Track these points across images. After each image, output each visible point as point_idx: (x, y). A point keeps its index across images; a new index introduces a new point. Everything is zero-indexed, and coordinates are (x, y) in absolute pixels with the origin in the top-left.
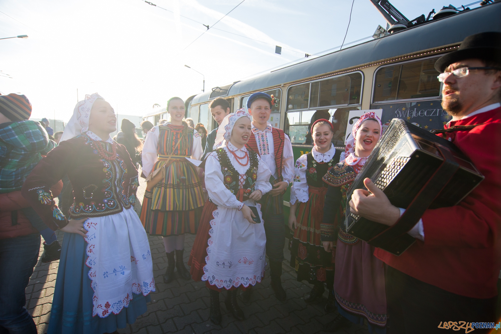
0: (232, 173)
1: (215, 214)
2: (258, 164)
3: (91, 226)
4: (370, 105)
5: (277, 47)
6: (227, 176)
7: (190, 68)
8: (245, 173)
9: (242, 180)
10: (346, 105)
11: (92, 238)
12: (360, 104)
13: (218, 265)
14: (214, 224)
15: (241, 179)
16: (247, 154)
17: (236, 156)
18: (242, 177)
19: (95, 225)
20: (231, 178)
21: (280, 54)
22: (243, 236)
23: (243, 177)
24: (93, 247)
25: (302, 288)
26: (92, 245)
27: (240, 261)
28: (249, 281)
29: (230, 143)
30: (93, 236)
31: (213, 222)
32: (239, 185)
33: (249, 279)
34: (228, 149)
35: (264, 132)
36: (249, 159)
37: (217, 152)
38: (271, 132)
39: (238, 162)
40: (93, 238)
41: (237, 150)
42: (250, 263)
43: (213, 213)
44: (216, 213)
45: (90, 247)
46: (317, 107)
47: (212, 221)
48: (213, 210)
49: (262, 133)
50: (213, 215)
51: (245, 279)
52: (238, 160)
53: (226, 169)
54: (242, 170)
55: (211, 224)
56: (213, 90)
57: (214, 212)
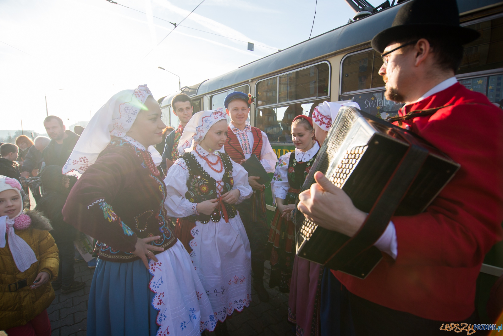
0: (207, 181)
1: (194, 233)
2: (232, 167)
3: (155, 268)
4: (339, 96)
5: (249, 43)
6: (201, 185)
7: (164, 69)
8: (222, 179)
9: (220, 187)
10: (315, 97)
11: (160, 285)
12: (329, 95)
13: (209, 295)
14: (195, 244)
15: (218, 186)
16: (219, 158)
17: (208, 162)
18: (219, 184)
19: (160, 265)
20: (208, 187)
21: (253, 51)
22: (232, 251)
23: (221, 184)
24: (162, 295)
25: (278, 298)
26: (161, 294)
27: (230, 283)
28: (243, 303)
29: (199, 146)
30: (160, 281)
31: (193, 243)
32: (217, 193)
33: (243, 300)
34: (198, 153)
35: (244, 131)
36: (222, 162)
37: (183, 159)
38: (250, 131)
39: (212, 168)
40: (161, 283)
41: (208, 155)
42: (242, 281)
43: (192, 232)
44: (195, 231)
45: (160, 297)
46: (286, 101)
47: (191, 241)
48: (191, 229)
49: (242, 133)
50: (192, 234)
51: (238, 301)
52: (212, 166)
53: (199, 177)
54: (218, 177)
55: (191, 245)
56: (183, 90)
57: (193, 230)
